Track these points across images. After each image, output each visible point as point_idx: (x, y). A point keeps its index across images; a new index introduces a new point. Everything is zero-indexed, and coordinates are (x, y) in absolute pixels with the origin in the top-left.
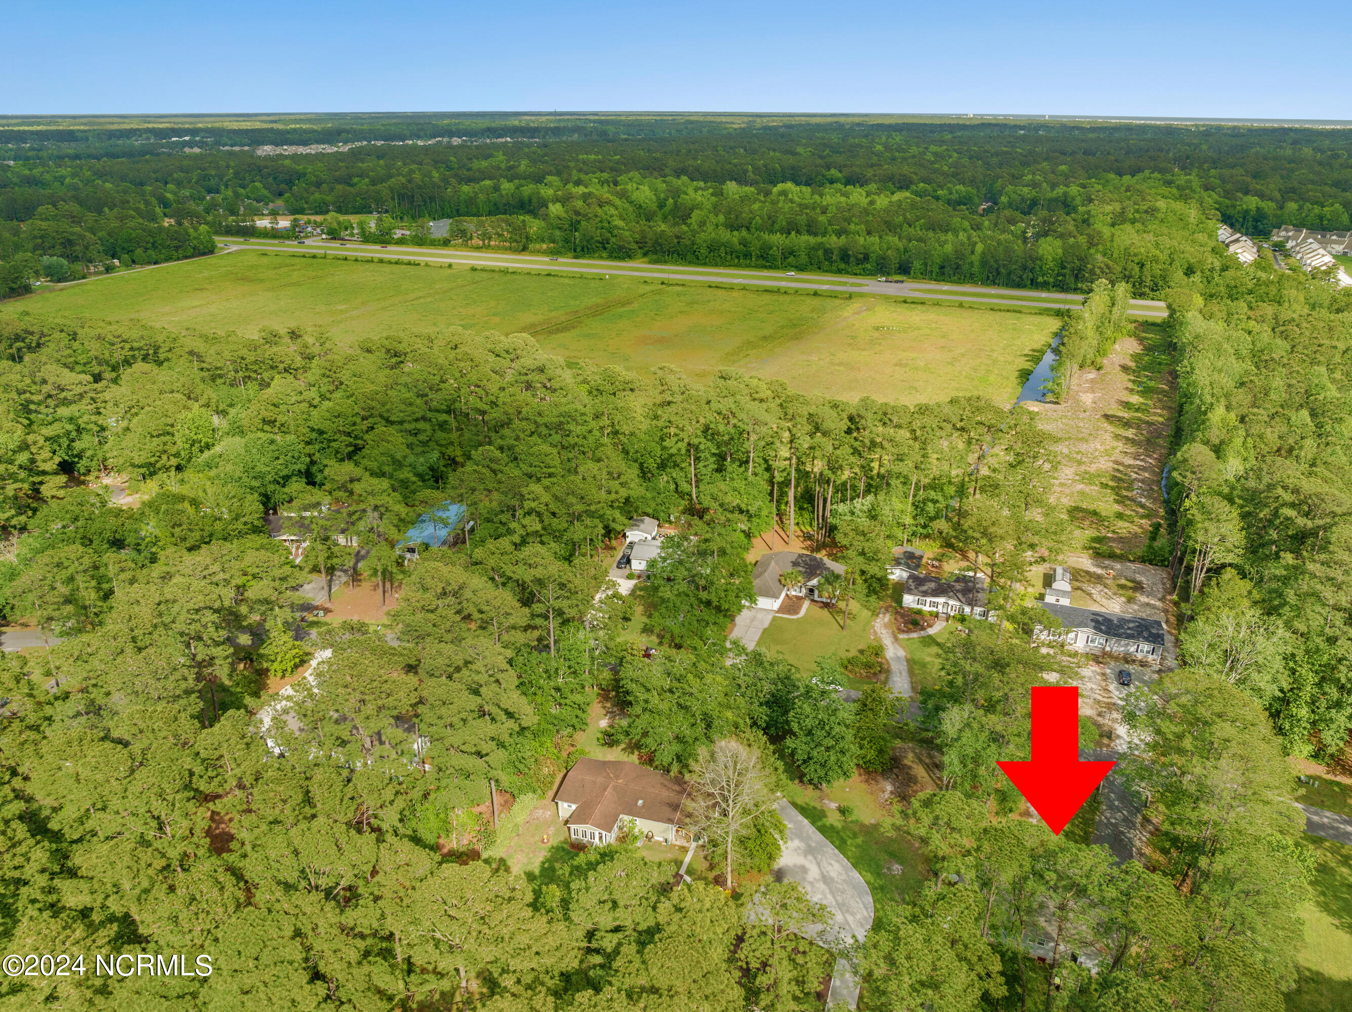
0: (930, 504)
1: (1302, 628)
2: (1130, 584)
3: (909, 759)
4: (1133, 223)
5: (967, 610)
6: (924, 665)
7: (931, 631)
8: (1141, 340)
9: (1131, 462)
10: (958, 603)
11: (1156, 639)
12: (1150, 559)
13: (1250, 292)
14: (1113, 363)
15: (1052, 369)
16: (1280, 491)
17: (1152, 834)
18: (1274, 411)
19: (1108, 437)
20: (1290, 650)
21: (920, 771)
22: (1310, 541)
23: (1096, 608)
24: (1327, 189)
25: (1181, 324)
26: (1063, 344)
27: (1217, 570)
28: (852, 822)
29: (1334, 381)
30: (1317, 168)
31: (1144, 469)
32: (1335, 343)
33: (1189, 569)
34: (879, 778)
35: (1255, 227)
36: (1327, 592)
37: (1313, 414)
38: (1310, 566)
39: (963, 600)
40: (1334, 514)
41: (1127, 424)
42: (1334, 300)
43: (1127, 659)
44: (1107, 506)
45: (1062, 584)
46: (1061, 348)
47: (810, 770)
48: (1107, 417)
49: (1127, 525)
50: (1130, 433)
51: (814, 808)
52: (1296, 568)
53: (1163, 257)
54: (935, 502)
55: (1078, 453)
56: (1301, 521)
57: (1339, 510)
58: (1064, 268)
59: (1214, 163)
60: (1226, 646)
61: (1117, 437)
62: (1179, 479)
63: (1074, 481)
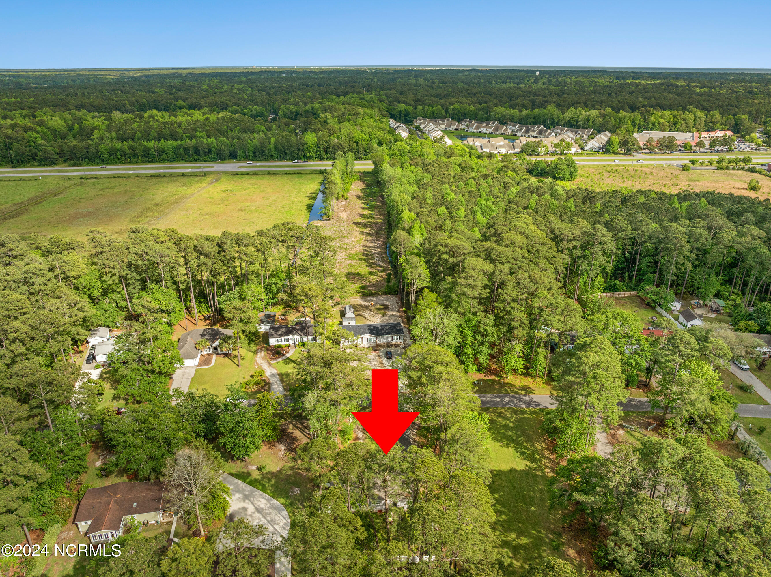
0: (273, 286)
1: (462, 311)
2: (382, 307)
3: (291, 428)
4: (349, 121)
5: (305, 339)
6: (287, 375)
7: (288, 355)
8: (364, 181)
9: (371, 245)
10: (299, 337)
11: (399, 332)
12: (390, 292)
13: (409, 152)
14: (352, 195)
15: (324, 201)
16: (440, 247)
17: (417, 429)
18: (430, 209)
19: (357, 234)
20: (458, 323)
21: (297, 433)
22: (457, 269)
23: (369, 323)
24: (433, 98)
25: (381, 171)
26: (326, 188)
27: (420, 291)
28: (266, 473)
29: (452, 191)
30: (428, 89)
31: (378, 247)
32: (450, 172)
33: (408, 293)
34: (277, 444)
35: (406, 119)
36: (469, 292)
37: (447, 208)
38: (459, 281)
39: (302, 334)
40: (464, 254)
41: (365, 226)
42: (446, 152)
43: (388, 345)
44: (364, 270)
45: (350, 314)
46: (326, 190)
47: (236, 452)
48: (355, 223)
49: (375, 277)
50: (368, 230)
51: (243, 472)
52: (453, 283)
53: (366, 137)
54: (276, 284)
55: (344, 244)
56: (451, 260)
57: (466, 252)
58: (319, 147)
59: (382, 87)
60: (431, 327)
61: (362, 233)
62: (395, 249)
63: (345, 259)
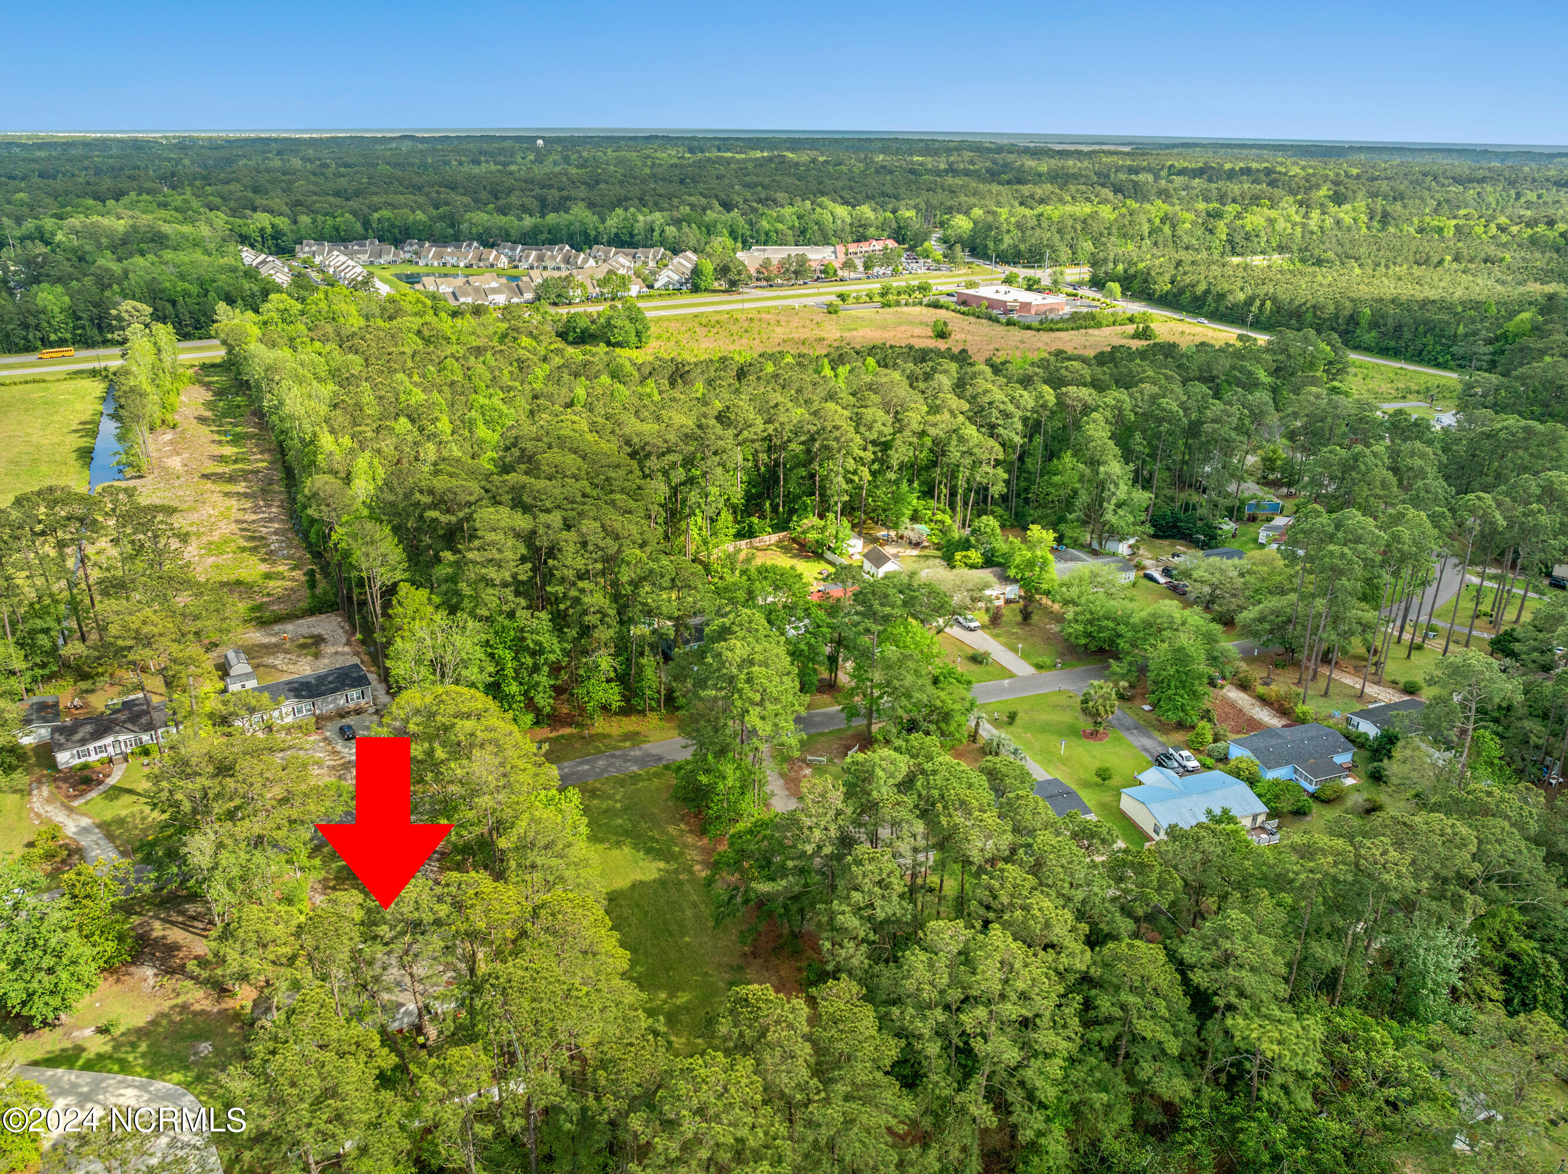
0: (41, 636)
1: (486, 613)
2: (309, 641)
3: (158, 929)
4: (143, 255)
5: (145, 738)
6: (121, 822)
7: (111, 781)
8: (207, 386)
9: (254, 517)
10: (131, 736)
11: (361, 681)
12: (318, 608)
13: (303, 313)
14: (186, 417)
15: (121, 438)
16: (418, 495)
17: (438, 860)
18: (375, 426)
19: (217, 498)
20: (484, 637)
21: (176, 935)
22: (458, 535)
23: (286, 678)
24: (331, 199)
25: (245, 358)
26: (121, 407)
27: (391, 590)
28: (123, 1034)
29: (416, 384)
30: (313, 179)
31: (271, 520)
32: (402, 349)
33: (363, 604)
34: (133, 969)
35: (277, 245)
36: (491, 573)
37: (413, 421)
38: (470, 555)
39: (136, 729)
40: (469, 504)
41: (231, 479)
42: (384, 309)
43: (342, 714)
44: (253, 569)
45: (240, 667)
46: (121, 412)
47: (38, 1009)
48: (205, 476)
49: (279, 583)
50: (241, 487)
51: (63, 1050)
52: (457, 563)
53: (194, 289)
54: (46, 631)
55: (192, 524)
56: (444, 519)
57: (472, 499)
58: (80, 318)
59: (205, 178)
60: (430, 655)
61: (227, 494)
62: (316, 515)
63: (201, 556)
